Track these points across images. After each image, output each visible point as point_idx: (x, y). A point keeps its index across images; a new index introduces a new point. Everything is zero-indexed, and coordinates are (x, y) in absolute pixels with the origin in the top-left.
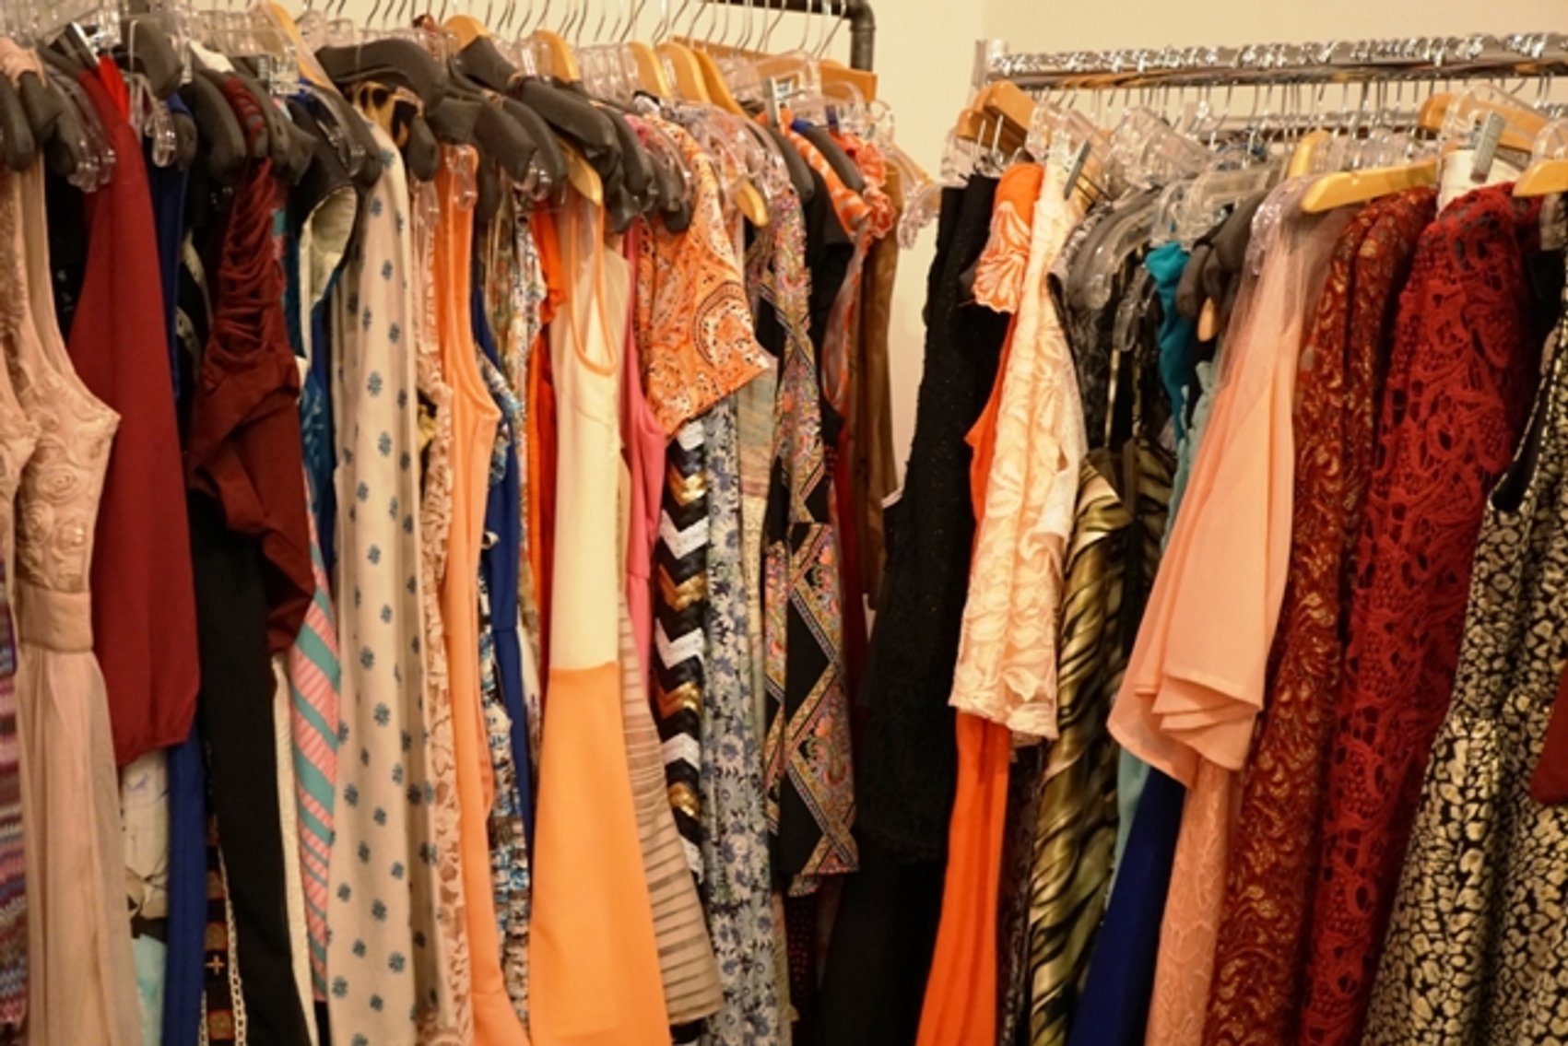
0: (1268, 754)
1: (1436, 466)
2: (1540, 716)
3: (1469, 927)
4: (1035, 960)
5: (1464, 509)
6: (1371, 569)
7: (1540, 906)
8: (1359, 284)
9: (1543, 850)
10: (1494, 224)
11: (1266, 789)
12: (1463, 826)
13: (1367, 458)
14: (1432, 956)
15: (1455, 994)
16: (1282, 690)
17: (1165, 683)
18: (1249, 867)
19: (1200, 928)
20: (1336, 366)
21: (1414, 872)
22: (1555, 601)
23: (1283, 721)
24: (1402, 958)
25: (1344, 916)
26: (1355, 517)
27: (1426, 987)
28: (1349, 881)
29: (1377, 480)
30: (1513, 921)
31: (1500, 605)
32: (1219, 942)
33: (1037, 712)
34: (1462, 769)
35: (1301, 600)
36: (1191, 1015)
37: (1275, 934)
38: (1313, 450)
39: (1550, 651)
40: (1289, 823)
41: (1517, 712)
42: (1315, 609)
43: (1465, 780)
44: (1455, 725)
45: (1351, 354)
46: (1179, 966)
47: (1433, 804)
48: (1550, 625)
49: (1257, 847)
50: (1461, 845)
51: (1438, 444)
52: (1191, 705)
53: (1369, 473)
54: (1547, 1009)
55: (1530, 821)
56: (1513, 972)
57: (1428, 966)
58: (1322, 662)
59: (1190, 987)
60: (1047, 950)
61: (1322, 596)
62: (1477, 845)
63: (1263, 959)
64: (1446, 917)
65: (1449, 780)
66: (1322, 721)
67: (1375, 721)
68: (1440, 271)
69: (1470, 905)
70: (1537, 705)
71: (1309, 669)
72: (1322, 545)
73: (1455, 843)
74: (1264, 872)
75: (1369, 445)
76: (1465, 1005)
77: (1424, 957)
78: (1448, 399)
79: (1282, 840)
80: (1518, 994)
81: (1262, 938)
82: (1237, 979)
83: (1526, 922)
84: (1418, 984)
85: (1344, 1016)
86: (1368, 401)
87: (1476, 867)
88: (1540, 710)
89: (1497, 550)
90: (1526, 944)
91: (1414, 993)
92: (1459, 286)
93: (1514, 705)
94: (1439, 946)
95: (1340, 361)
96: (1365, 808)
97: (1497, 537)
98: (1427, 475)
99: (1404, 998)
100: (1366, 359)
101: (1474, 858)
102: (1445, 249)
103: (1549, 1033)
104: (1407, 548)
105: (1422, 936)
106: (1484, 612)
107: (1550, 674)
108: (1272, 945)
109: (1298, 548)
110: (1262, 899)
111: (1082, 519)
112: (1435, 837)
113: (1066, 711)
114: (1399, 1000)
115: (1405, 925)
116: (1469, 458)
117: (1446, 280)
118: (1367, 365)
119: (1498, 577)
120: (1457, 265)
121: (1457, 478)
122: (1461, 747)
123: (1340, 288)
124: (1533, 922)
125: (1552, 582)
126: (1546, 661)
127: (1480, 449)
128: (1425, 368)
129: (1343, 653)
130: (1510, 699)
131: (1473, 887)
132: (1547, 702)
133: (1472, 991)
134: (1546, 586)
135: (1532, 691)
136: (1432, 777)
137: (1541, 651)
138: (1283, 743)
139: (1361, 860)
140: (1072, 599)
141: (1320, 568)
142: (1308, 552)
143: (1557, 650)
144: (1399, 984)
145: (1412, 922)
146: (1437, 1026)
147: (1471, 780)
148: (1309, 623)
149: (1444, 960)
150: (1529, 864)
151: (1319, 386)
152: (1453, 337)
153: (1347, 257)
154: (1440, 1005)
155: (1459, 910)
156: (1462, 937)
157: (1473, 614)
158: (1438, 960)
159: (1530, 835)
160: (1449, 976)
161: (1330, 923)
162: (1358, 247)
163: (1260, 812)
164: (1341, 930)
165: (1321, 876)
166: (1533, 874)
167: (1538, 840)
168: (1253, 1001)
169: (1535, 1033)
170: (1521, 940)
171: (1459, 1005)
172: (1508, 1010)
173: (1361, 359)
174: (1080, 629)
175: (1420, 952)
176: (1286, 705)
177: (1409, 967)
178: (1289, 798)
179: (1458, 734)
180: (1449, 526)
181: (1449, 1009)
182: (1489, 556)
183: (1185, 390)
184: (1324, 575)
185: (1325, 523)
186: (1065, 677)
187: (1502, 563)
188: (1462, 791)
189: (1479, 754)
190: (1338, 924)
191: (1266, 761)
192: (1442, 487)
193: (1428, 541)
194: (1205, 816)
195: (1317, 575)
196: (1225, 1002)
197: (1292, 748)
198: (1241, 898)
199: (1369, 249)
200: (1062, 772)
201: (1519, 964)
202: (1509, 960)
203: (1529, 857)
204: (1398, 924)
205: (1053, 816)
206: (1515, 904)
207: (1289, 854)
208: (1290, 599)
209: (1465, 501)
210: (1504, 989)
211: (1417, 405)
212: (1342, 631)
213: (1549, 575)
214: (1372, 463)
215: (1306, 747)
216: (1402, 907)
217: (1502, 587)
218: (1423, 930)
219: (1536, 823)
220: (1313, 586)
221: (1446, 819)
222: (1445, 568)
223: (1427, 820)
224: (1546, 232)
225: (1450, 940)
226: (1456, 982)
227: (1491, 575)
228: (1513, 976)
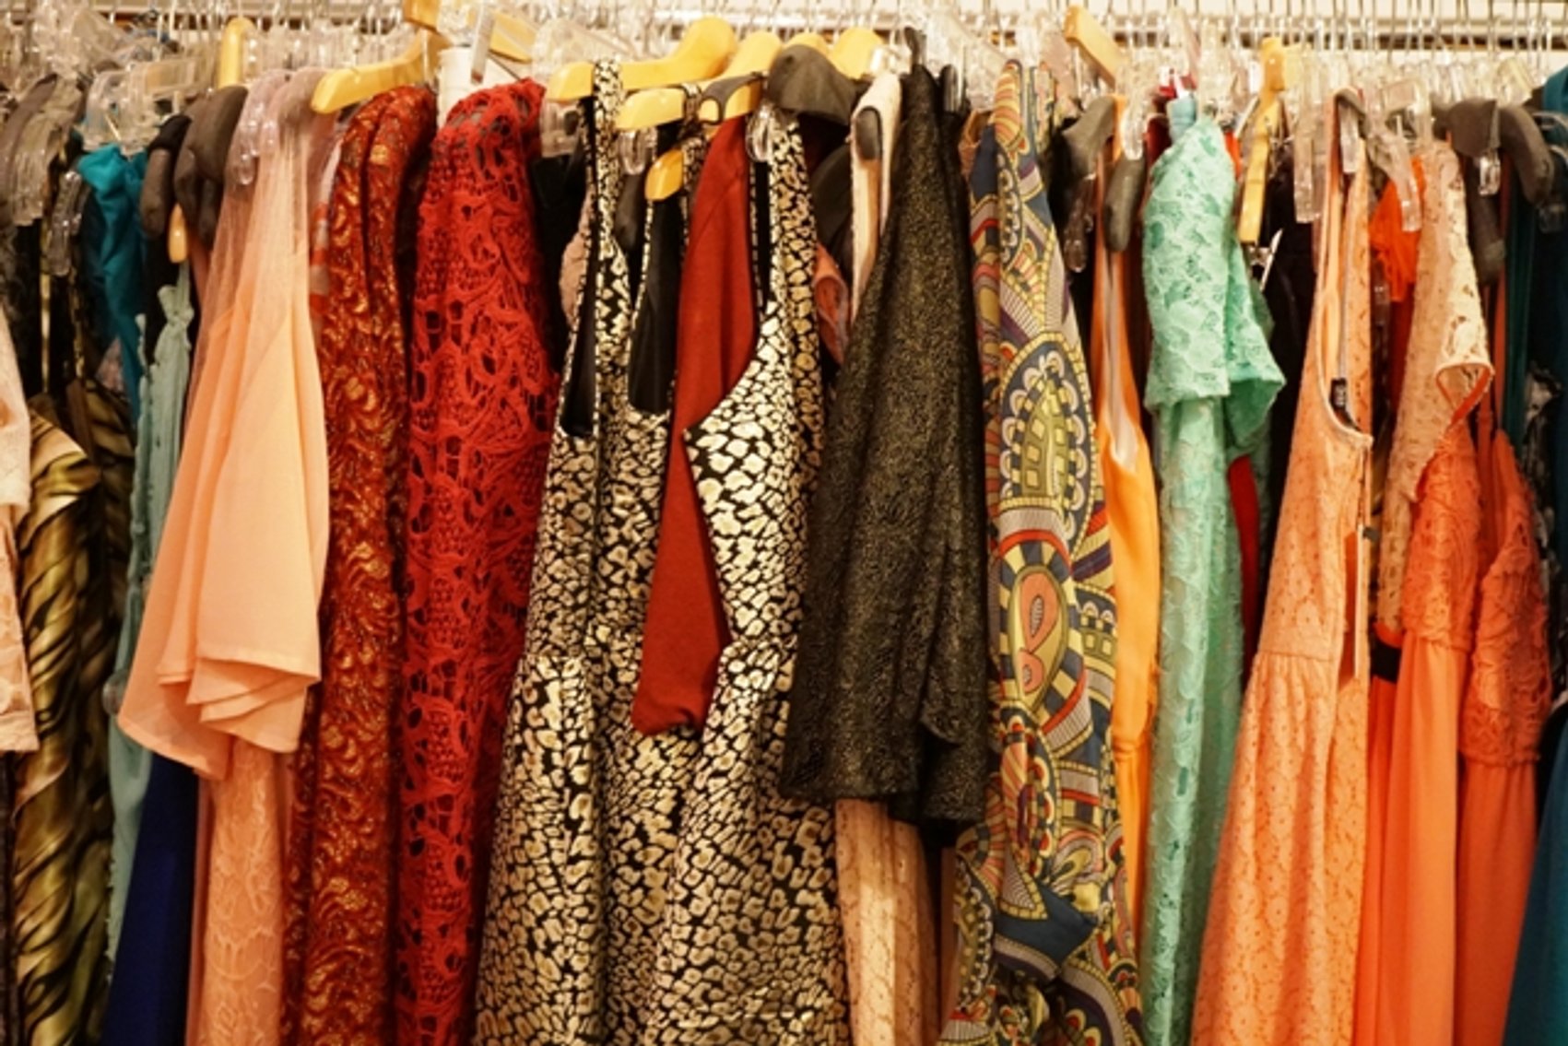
0: (334, 729)
1: (481, 393)
2: (624, 645)
3: (589, 875)
4: (30, 1019)
5: (514, 436)
6: (426, 510)
7: (653, 837)
8: (373, 195)
9: (648, 781)
10: (506, 130)
11: (337, 770)
12: (566, 771)
13: (402, 388)
14: (553, 913)
15: (583, 947)
16: (341, 656)
17: (199, 666)
18: (327, 858)
19: (259, 936)
20: (360, 288)
21: (523, 829)
22: (628, 525)
23: (349, 691)
24: (520, 922)
25: (445, 890)
26: (394, 453)
27: (550, 946)
28: (446, 853)
29: (419, 412)
30: (623, 859)
31: (581, 535)
32: (285, 948)
33: (17, 723)
34: (558, 713)
35: (349, 552)
36: (260, 1035)
37: (365, 924)
38: (341, 384)
39: (626, 577)
40: (367, 801)
41: (599, 644)
42: (367, 561)
43: (563, 723)
44: (543, 666)
45: (373, 273)
46: (237, 984)
47: (531, 754)
48: (624, 550)
49: (334, 835)
50: (567, 792)
51: (482, 369)
52: (239, 688)
53: (407, 404)
54: (683, 941)
55: (630, 753)
56: (630, 910)
57: (551, 924)
58: (383, 619)
59: (255, 1005)
60: (47, 1004)
61: (374, 545)
62: (584, 788)
63: (354, 955)
64: (560, 870)
65: (546, 726)
66: (390, 684)
67: (454, 674)
68: (465, 180)
69: (587, 852)
70: (618, 633)
71: (370, 628)
72: (368, 489)
73: (560, 791)
74: (346, 860)
75: (402, 374)
76: (592, 955)
77: (545, 916)
78: (488, 319)
79: (362, 821)
80: (640, 930)
81: (351, 935)
82: (330, 985)
83: (639, 857)
84: (541, 946)
85: (452, 997)
86: (396, 325)
87: (586, 813)
88: (622, 639)
89: (575, 479)
90: (642, 878)
91: (539, 956)
92: (484, 197)
93: (594, 636)
94: (558, 902)
95: (363, 283)
96: (454, 771)
97: (574, 465)
98: (474, 402)
99: (531, 965)
100: (390, 278)
101: (584, 803)
102: (467, 156)
103: (689, 965)
104: (466, 483)
105: (541, 895)
106: (565, 545)
107: (629, 599)
108: (362, 940)
109: (340, 495)
110: (348, 891)
111: (39, 483)
112: (540, 789)
113: (45, 716)
114: (523, 967)
115: (518, 886)
116: (514, 382)
117: (473, 190)
118: (392, 287)
119: (578, 507)
120: (480, 174)
121: (504, 403)
122: (553, 690)
123: (353, 200)
124: (646, 856)
125: (622, 506)
126: (623, 587)
127: (523, 371)
128: (462, 287)
129: (403, 606)
130: (590, 631)
131: (586, 833)
132: (628, 629)
133: (598, 939)
134: (617, 510)
135: (611, 620)
136: (524, 725)
137: (617, 578)
138: (350, 713)
139: (455, 826)
140: (40, 580)
141: (366, 515)
142: (350, 498)
143: (633, 574)
144: (520, 950)
145: (526, 882)
146: (567, 985)
147: (569, 723)
148: (362, 578)
149: (565, 915)
150: (635, 797)
151: (342, 310)
152: (486, 252)
153: (357, 164)
154: (567, 962)
155: (573, 860)
156: (581, 888)
157: (552, 548)
158: (559, 916)
159: (633, 768)
160: (573, 930)
161: (431, 902)
162: (367, 153)
163: (333, 796)
164: (443, 907)
165: (407, 852)
166: (640, 808)
167: (641, 772)
168: (348, 1004)
169: (674, 968)
170: (634, 876)
171: (587, 958)
172: (629, 949)
173: (384, 279)
174: (54, 615)
175: (539, 912)
176: (349, 672)
177: (530, 930)
178: (366, 774)
179: (547, 677)
180: (500, 456)
181: (577, 965)
182: (565, 485)
183: (141, 320)
184: (373, 523)
185: (367, 464)
186: (39, 676)
187: (581, 491)
188: (561, 735)
189: (574, 693)
190: (440, 901)
191: (333, 738)
192: (490, 415)
193: (481, 474)
194: (252, 810)
195: (364, 522)
196: (315, 1014)
197: (361, 718)
198: (322, 896)
199: (380, 155)
200: (47, 789)
201: (636, 901)
202: (623, 899)
203: (634, 791)
204: (508, 888)
205: (39, 843)
206: (625, 840)
207: (369, 836)
208: (335, 554)
209: (515, 427)
210: (621, 930)
211: (457, 328)
212: (398, 582)
213: (619, 499)
214: (409, 391)
215: (376, 714)
216: (511, 868)
217: (583, 517)
218: (540, 889)
219: (637, 755)
220: (362, 535)
221: (549, 767)
222: (501, 501)
223: (528, 772)
224: (547, 139)
225: (569, 892)
226: (581, 935)
227: (570, 506)
228: (630, 914)
